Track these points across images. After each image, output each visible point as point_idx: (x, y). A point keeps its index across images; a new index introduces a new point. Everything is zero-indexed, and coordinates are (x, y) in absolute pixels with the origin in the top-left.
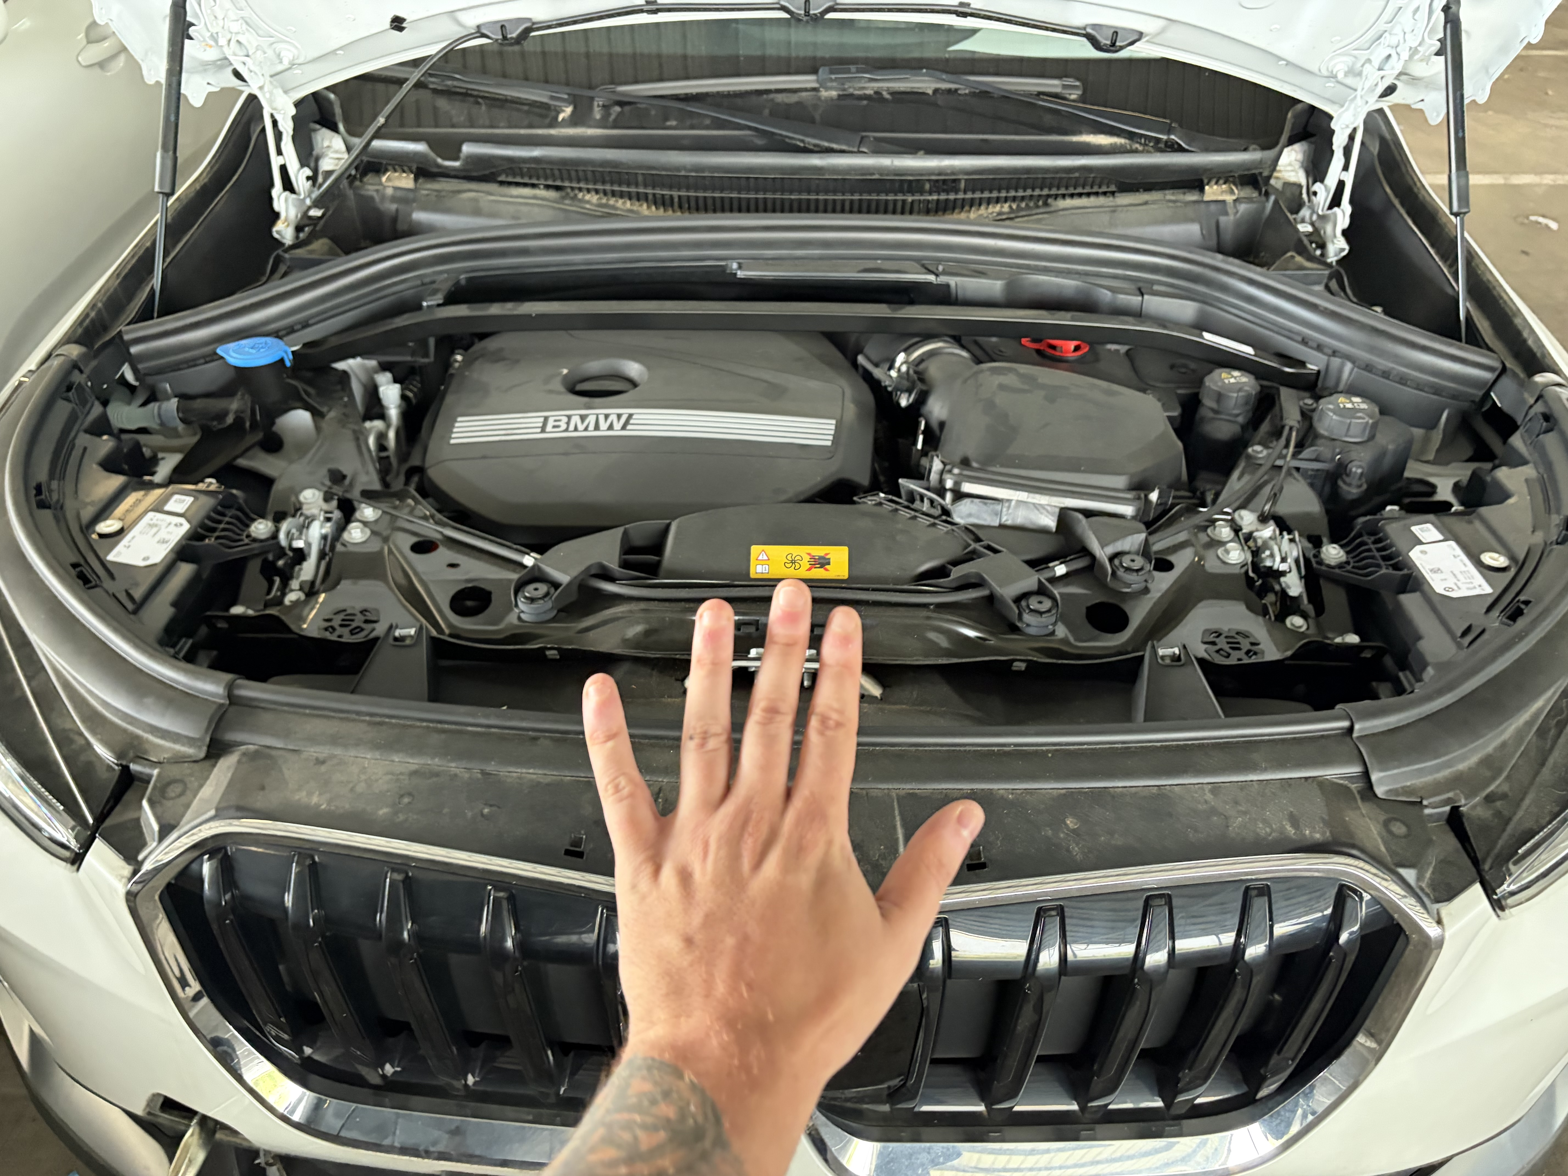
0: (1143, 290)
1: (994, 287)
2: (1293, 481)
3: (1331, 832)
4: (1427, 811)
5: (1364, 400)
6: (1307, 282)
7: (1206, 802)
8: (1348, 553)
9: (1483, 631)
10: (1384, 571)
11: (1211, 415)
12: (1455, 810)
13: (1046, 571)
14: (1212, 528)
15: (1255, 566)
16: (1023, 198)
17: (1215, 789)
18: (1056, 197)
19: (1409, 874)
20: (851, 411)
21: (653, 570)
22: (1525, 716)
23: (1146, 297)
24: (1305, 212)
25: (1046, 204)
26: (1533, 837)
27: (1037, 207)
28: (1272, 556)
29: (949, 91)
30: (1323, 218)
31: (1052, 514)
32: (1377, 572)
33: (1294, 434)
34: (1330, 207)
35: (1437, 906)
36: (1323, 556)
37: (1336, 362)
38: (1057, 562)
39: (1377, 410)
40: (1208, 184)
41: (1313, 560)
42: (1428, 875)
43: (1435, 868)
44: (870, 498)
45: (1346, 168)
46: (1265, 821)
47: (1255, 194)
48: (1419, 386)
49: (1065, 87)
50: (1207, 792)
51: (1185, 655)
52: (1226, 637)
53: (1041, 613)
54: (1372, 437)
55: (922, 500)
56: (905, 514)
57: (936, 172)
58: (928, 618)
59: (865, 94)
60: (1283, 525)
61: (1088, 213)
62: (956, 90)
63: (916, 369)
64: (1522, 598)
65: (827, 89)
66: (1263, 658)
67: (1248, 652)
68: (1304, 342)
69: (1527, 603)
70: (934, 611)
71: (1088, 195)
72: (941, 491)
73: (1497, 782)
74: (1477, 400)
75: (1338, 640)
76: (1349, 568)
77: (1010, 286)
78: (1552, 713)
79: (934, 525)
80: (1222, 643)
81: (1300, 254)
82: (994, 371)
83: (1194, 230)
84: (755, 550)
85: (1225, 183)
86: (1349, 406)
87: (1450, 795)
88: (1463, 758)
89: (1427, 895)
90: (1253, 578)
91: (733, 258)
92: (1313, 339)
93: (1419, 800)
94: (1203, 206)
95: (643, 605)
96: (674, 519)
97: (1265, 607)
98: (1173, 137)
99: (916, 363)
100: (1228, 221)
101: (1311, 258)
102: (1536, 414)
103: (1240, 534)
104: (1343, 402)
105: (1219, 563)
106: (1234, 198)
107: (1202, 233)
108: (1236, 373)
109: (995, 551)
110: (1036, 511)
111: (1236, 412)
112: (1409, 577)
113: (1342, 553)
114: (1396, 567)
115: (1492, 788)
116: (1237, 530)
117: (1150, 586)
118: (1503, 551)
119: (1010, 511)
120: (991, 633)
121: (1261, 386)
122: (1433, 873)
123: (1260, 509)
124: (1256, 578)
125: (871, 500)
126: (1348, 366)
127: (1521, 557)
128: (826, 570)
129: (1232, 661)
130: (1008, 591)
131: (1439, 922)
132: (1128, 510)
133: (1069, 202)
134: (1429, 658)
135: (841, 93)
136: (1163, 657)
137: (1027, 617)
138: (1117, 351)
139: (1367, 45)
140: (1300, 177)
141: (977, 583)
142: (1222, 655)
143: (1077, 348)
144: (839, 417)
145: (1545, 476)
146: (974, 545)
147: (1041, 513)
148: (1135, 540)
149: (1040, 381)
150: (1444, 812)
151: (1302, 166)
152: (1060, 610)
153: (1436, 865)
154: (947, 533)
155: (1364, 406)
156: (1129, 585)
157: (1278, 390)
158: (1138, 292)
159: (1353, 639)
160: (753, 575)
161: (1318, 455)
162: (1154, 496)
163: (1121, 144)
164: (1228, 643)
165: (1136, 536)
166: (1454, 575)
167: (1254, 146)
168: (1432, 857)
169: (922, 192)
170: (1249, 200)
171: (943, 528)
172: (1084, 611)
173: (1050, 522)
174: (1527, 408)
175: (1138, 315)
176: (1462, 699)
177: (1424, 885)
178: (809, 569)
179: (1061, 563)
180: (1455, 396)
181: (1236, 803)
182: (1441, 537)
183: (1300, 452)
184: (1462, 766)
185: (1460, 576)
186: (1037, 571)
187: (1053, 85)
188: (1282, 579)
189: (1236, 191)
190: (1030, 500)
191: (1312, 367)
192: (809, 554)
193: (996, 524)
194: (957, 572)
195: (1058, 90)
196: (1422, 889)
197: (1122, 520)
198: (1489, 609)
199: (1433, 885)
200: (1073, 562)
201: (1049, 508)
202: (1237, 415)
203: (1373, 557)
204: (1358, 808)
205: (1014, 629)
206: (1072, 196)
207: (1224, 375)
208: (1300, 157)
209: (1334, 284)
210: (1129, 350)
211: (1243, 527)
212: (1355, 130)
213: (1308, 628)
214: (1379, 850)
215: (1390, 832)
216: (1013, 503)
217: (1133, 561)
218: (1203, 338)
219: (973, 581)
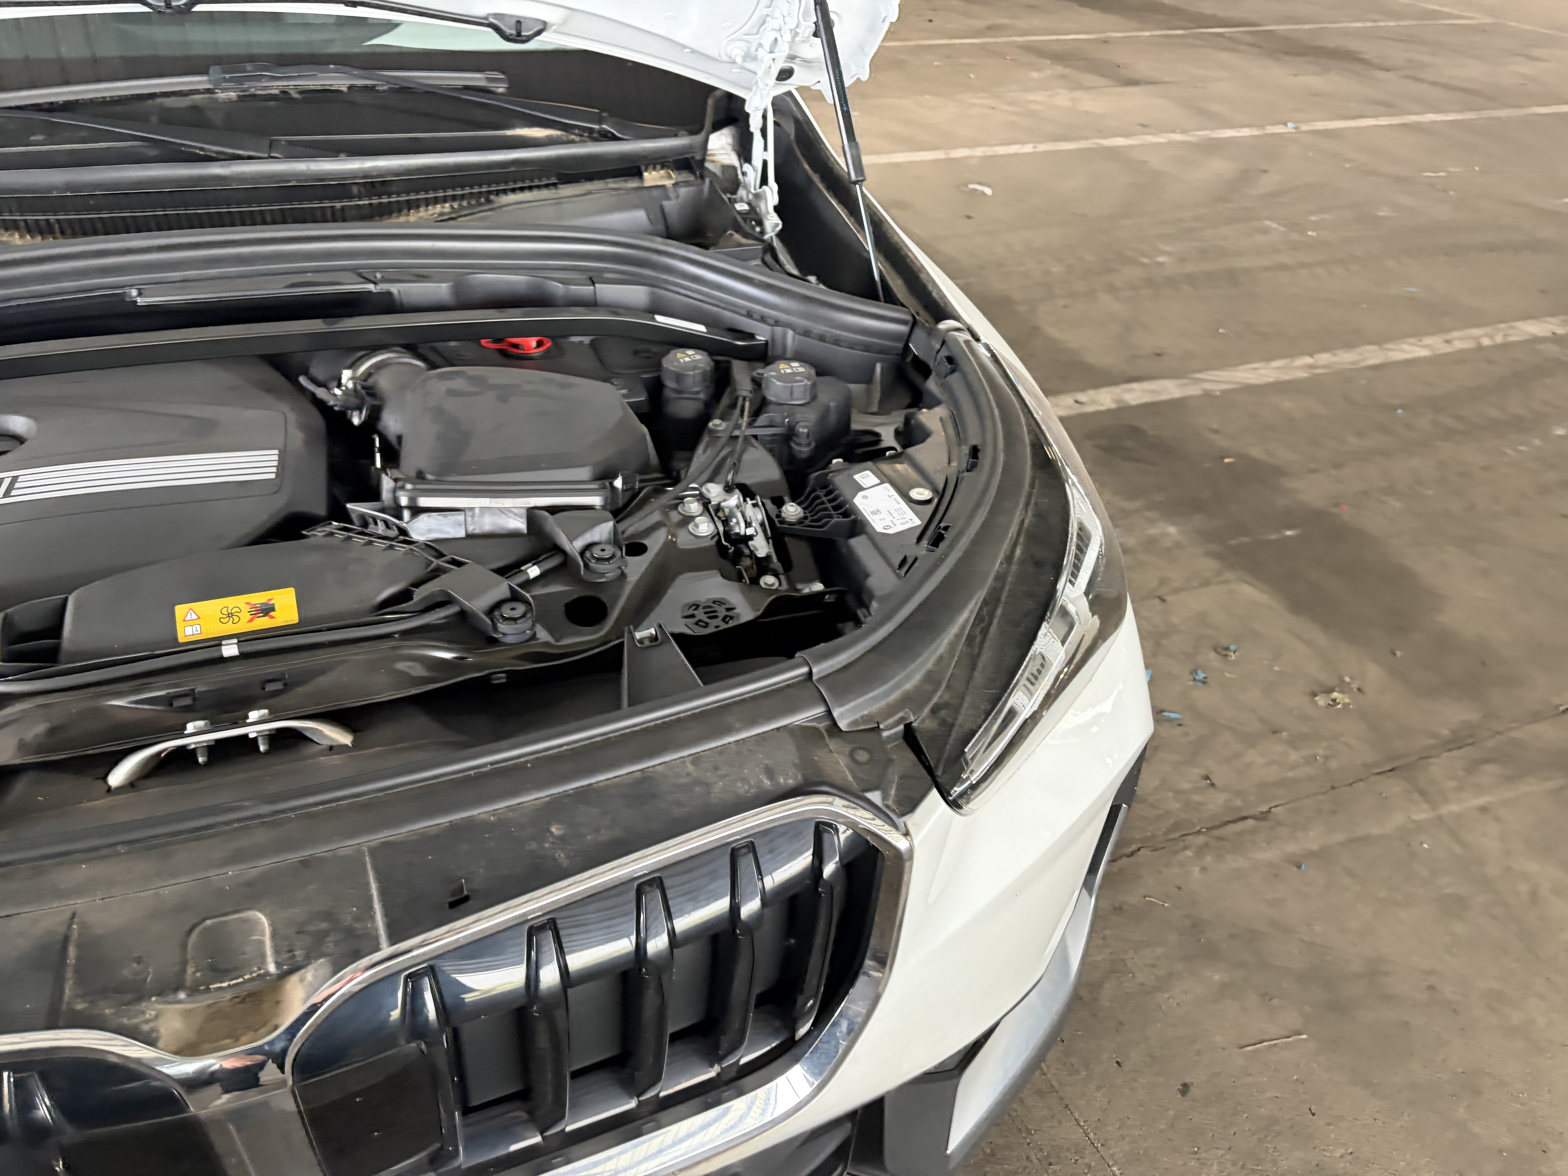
0: (594, 280)
1: (441, 290)
2: (752, 449)
3: (803, 775)
4: (885, 734)
5: (802, 363)
6: (742, 258)
7: (688, 774)
8: (804, 509)
9: (916, 559)
10: (835, 520)
11: (673, 395)
12: (908, 727)
13: (519, 575)
14: (681, 505)
15: (727, 534)
16: (463, 197)
17: (696, 759)
18: (498, 193)
19: (875, 797)
20: (297, 438)
21: (51, 656)
22: (954, 629)
23: (597, 285)
24: (742, 192)
25: (489, 201)
26: (974, 735)
27: (480, 204)
28: (738, 523)
29: (366, 87)
30: (757, 196)
31: (520, 516)
32: (828, 522)
33: (747, 404)
34: (761, 187)
35: (904, 819)
36: (783, 515)
37: (779, 330)
38: (530, 564)
39: (813, 372)
40: (646, 170)
41: (776, 520)
42: (893, 792)
43: (898, 785)
44: (319, 529)
45: (766, 149)
46: (744, 780)
47: (691, 178)
48: (852, 345)
49: (489, 80)
50: (688, 764)
51: (661, 635)
52: (704, 608)
53: (514, 620)
54: (814, 398)
55: (376, 523)
56: (360, 540)
57: (361, 175)
58: (394, 648)
59: (270, 94)
60: (747, 492)
61: (534, 206)
62: (374, 87)
63: (364, 383)
64: (942, 525)
65: (224, 90)
66: (739, 620)
67: (724, 620)
68: (749, 315)
69: (946, 528)
70: (400, 640)
71: (530, 188)
72: (397, 512)
73: (939, 694)
74: (900, 352)
75: (806, 591)
76: (807, 522)
77: (458, 288)
78: (976, 623)
79: (391, 547)
80: (700, 615)
81: (737, 232)
82: (442, 377)
83: (639, 216)
84: (180, 610)
85: (662, 168)
86: (789, 371)
87: (901, 714)
88: (908, 678)
89: (894, 811)
90: (726, 546)
91: (131, 286)
92: (756, 312)
93: (876, 725)
94: (645, 192)
95: (40, 701)
96: (70, 593)
97: (740, 572)
98: (604, 126)
99: (363, 378)
100: (670, 205)
101: (746, 235)
102: (941, 359)
103: (710, 506)
104: (784, 368)
105: (693, 538)
106: (673, 182)
107: (649, 219)
108: (690, 352)
109: (459, 564)
110: (504, 516)
111: (696, 389)
112: (855, 522)
113: (799, 509)
114: (846, 515)
115: (935, 700)
116: (705, 502)
117: (626, 571)
118: (928, 486)
119: (476, 519)
120: (468, 650)
121: (717, 362)
122: (897, 789)
123: (724, 481)
124: (729, 546)
125: (320, 532)
126: (790, 333)
127: (941, 486)
128: (272, 617)
129: (711, 630)
130: (478, 605)
131: (907, 834)
132: (596, 500)
133: (512, 198)
134: (878, 593)
135: (241, 94)
136: (641, 641)
137: (502, 627)
138: (581, 342)
139: (755, 30)
140: (733, 159)
141: (446, 601)
142: (700, 626)
143: (540, 344)
144: (282, 447)
145: (955, 412)
146: (436, 562)
147: (510, 517)
148: (603, 531)
149: (491, 381)
150: (900, 731)
151: (734, 150)
152: (535, 613)
153: (898, 782)
154: (406, 553)
155: (801, 370)
156: (602, 575)
157: (729, 362)
158: (590, 283)
159: (818, 587)
160: (181, 639)
161: (771, 421)
162: (618, 483)
163: (557, 135)
164: (706, 613)
165: (603, 525)
166: (890, 513)
167: (683, 132)
168: (894, 775)
169: (351, 197)
170: (687, 184)
171: (401, 549)
172: (563, 608)
173: (519, 524)
174: (935, 353)
175: (592, 304)
176: (901, 626)
177: (890, 803)
178: (251, 621)
179: (534, 565)
180: (882, 351)
181: (716, 768)
182: (878, 481)
183: (754, 421)
184: (908, 686)
185: (895, 514)
186: (507, 578)
187: (477, 79)
188: (750, 543)
189: (673, 176)
190: (493, 505)
191: (761, 338)
192: (248, 603)
193: (462, 534)
194: (419, 594)
195: (483, 83)
196: (887, 806)
197: (593, 511)
198: (919, 539)
199: (899, 802)
200: (548, 560)
201: (515, 510)
202: (698, 393)
203: (826, 509)
204: (827, 745)
205: (493, 641)
206: (513, 190)
207: (679, 355)
208: (730, 140)
209: (768, 258)
210: (592, 341)
211: (712, 499)
212: (765, 111)
213: (780, 585)
214: (846, 780)
215: (856, 762)
216: (477, 511)
217: (603, 550)
218: (654, 320)
219: (439, 599)
